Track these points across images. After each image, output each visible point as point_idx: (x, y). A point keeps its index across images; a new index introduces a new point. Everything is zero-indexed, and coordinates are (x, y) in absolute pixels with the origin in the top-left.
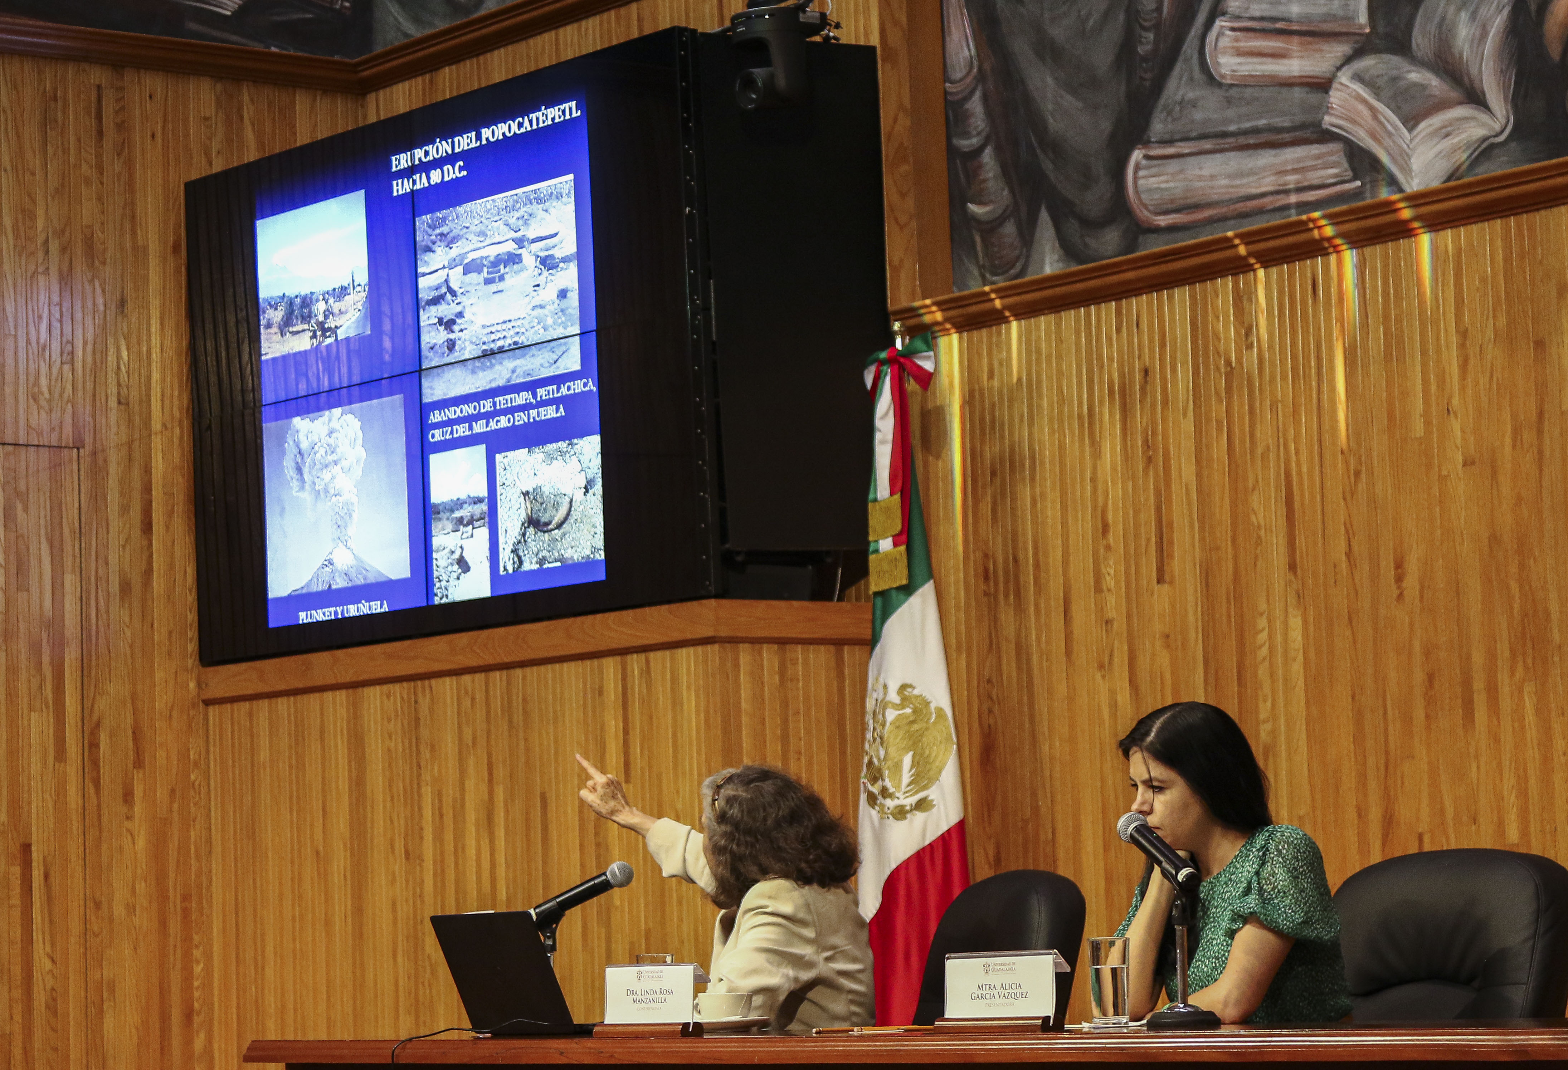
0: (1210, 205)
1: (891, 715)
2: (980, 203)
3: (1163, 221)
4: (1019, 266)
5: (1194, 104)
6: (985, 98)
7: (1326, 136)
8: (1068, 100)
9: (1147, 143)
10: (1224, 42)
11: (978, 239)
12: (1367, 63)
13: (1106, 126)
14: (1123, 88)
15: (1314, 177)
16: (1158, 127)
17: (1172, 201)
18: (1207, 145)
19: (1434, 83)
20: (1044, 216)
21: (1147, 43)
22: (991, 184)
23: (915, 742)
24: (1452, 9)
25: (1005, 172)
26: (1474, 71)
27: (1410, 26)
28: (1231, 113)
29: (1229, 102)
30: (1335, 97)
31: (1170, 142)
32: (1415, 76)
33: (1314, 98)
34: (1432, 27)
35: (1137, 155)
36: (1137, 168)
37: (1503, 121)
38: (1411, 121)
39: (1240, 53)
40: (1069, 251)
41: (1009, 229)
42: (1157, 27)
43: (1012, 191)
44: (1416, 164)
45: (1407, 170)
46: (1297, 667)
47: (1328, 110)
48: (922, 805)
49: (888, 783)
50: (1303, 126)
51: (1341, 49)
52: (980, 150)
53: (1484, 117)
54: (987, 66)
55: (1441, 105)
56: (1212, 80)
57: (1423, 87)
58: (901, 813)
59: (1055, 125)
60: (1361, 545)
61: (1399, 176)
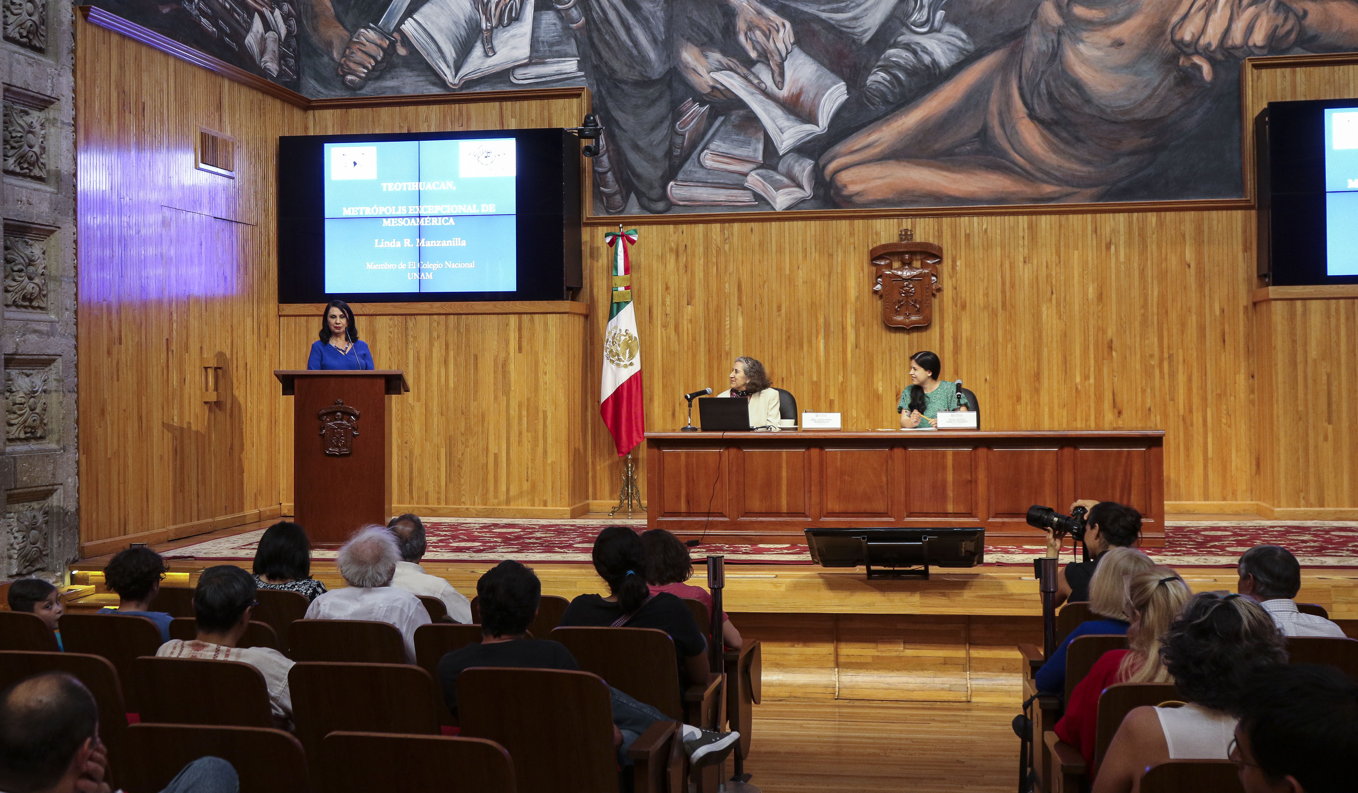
0: (700, 201)
1: (623, 338)
2: (606, 188)
3: (681, 203)
4: (621, 209)
5: (695, 172)
6: (609, 158)
7: (745, 189)
8: (645, 164)
9: (676, 180)
10: (707, 157)
11: (604, 198)
12: (760, 171)
13: (660, 173)
14: (667, 163)
15: (741, 199)
16: (680, 176)
17: (685, 198)
18: (700, 184)
19: (786, 180)
20: (633, 195)
21: (677, 152)
22: (611, 183)
23: (628, 345)
24: (792, 162)
25: (617, 181)
26: (800, 179)
27: (778, 163)
28: (710, 177)
29: (709, 173)
30: (749, 178)
31: (686, 181)
32: (779, 177)
33: (741, 178)
34: (786, 166)
35: (672, 183)
36: (672, 187)
37: (809, 194)
38: (777, 189)
39: (714, 161)
40: (643, 207)
41: (618, 197)
42: (682, 148)
43: (619, 186)
44: (778, 200)
45: (775, 202)
46: (741, 331)
47: (746, 181)
48: (631, 364)
49: (621, 357)
50: (736, 185)
51: (752, 166)
52: (606, 172)
53: (802, 191)
54: (610, 148)
55: (787, 186)
56: (702, 166)
57: (781, 181)
58: (626, 366)
59: (639, 170)
60: (765, 301)
61: (772, 203)
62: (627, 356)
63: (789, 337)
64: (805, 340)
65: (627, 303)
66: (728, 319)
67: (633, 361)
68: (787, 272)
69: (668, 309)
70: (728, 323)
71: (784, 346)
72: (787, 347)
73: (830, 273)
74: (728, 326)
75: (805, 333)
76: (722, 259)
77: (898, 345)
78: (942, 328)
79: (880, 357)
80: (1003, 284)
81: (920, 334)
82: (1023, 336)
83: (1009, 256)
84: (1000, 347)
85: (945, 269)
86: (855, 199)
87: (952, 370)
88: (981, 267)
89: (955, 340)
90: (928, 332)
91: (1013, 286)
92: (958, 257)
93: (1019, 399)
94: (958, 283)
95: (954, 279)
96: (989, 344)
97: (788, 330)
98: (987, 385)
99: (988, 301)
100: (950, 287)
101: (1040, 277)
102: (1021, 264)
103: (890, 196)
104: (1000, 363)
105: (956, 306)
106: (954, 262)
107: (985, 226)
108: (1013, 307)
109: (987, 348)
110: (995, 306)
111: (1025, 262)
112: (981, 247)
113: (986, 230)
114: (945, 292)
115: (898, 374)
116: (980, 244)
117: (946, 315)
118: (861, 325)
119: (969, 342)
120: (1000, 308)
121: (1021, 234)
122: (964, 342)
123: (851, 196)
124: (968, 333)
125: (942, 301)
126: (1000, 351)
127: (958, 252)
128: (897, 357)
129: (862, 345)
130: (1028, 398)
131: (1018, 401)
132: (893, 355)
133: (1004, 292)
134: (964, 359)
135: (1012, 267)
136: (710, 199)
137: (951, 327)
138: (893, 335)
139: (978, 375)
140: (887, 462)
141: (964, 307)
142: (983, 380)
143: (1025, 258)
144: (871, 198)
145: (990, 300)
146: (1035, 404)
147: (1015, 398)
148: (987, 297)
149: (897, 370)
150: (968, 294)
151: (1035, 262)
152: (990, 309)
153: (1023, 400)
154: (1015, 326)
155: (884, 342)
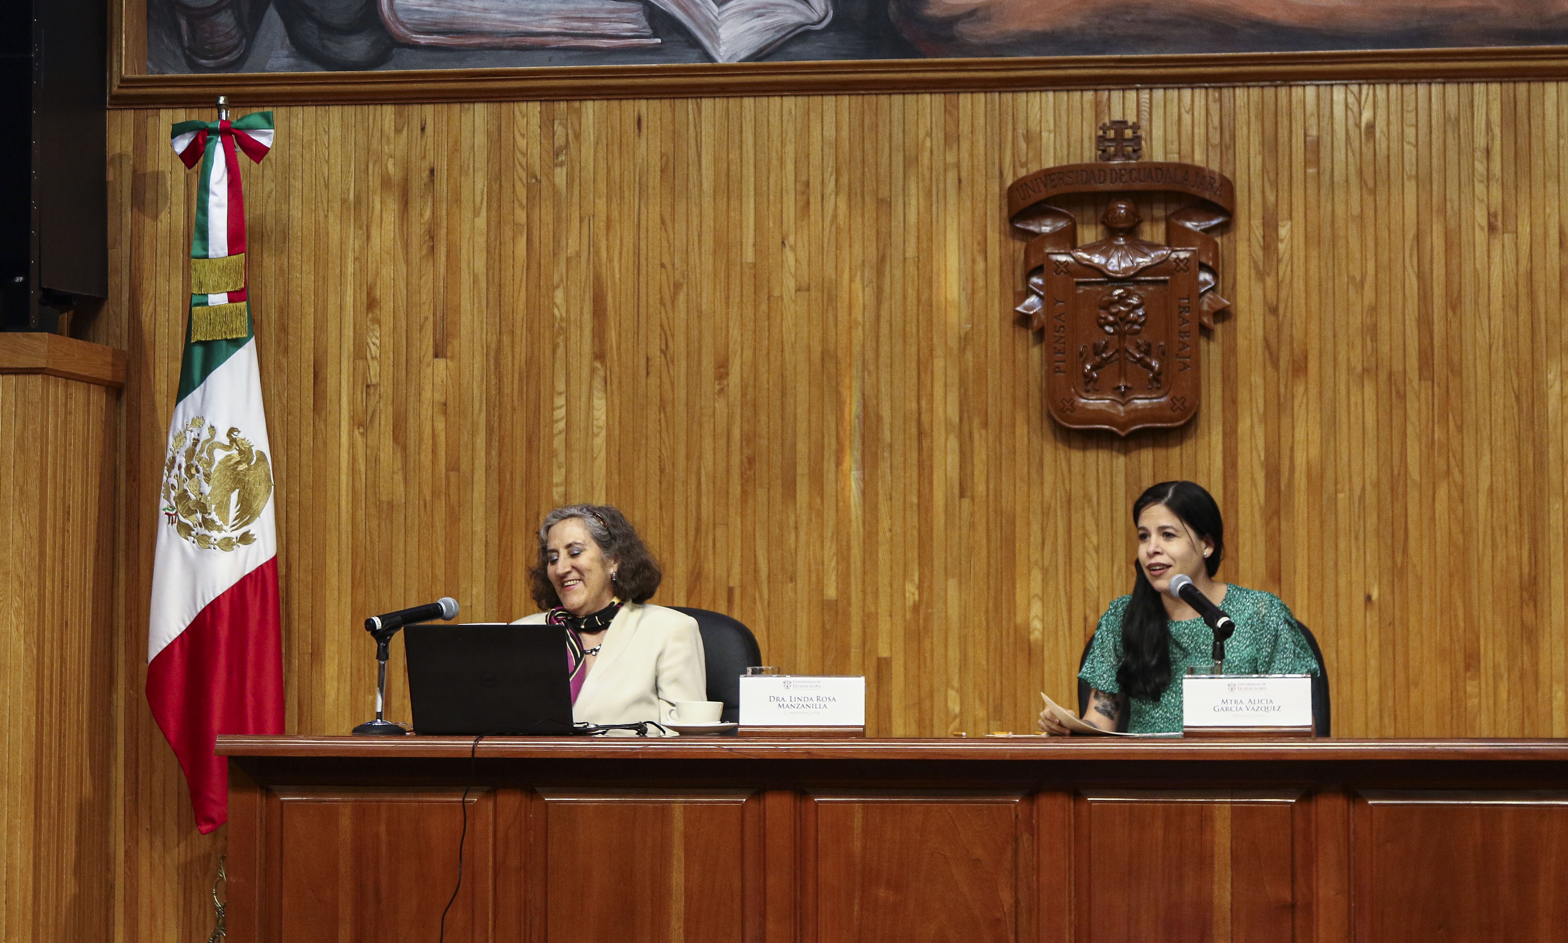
0: (482, 34)
1: (220, 455)
3: (423, 39)
4: (234, 56)
11: (184, 23)
15: (607, 28)
17: (436, 24)
20: (272, 15)
23: (238, 480)
37: (822, 14)
40: (302, 49)
41: (226, 20)
44: (724, 33)
45: (714, 39)
46: (600, 441)
48: (246, 539)
49: (214, 516)
53: (800, 6)
58: (227, 544)
60: (679, 346)
61: (706, 42)
62: (233, 512)
63: (751, 461)
64: (802, 469)
65: (237, 343)
66: (560, 401)
67: (253, 528)
68: (749, 255)
69: (374, 367)
70: (560, 413)
71: (736, 490)
72: (744, 492)
73: (882, 260)
74: (562, 425)
75: (802, 448)
76: (546, 213)
77: (1093, 489)
78: (1230, 434)
79: (1035, 527)
80: (1425, 297)
81: (1161, 453)
82: (1486, 460)
83: (1443, 211)
84: (1413, 496)
85: (1242, 249)
86: (963, 28)
87: (1261, 568)
88: (1354, 244)
89: (1273, 472)
90: (1189, 446)
91: (1454, 303)
92: (1284, 208)
93: (1472, 661)
94: (1283, 294)
95: (1270, 282)
96: (1377, 485)
97: (749, 438)
98: (1372, 617)
99: (1376, 351)
100: (1258, 308)
101: (1538, 276)
102: (1481, 237)
103: (1075, 22)
104: (1412, 544)
105: (1276, 365)
106: (1270, 225)
107: (1367, 115)
108: (1455, 370)
109: (1371, 498)
110: (1398, 366)
111: (1492, 228)
112: (1354, 180)
113: (1371, 127)
114: (1242, 322)
115: (1092, 581)
116: (1352, 170)
117: (1243, 395)
118: (976, 422)
119: (1316, 481)
120: (1413, 374)
121: (1481, 141)
122: (1301, 481)
123: (950, 22)
124: (1314, 451)
125: (1230, 351)
126: (1413, 510)
127: (1284, 195)
128: (1091, 527)
129: (981, 488)
130: (1501, 658)
131: (1468, 667)
132: (1076, 517)
133: (1425, 322)
134: (1302, 533)
135: (1452, 242)
136: (511, 27)
137: (1259, 431)
138: (1076, 456)
139: (1343, 582)
140: (1016, 840)
141: (1299, 368)
142: (1360, 599)
143: (1491, 216)
144: (1014, 27)
145: (1385, 349)
146: (1522, 676)
147: (1460, 657)
148: (1374, 339)
149: (1091, 566)
150: (1314, 327)
151: (1524, 229)
152: (1383, 376)
153: (1486, 664)
154: (1460, 429)
155: (1049, 478)
